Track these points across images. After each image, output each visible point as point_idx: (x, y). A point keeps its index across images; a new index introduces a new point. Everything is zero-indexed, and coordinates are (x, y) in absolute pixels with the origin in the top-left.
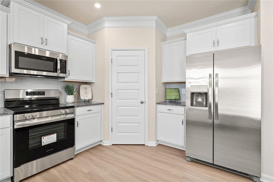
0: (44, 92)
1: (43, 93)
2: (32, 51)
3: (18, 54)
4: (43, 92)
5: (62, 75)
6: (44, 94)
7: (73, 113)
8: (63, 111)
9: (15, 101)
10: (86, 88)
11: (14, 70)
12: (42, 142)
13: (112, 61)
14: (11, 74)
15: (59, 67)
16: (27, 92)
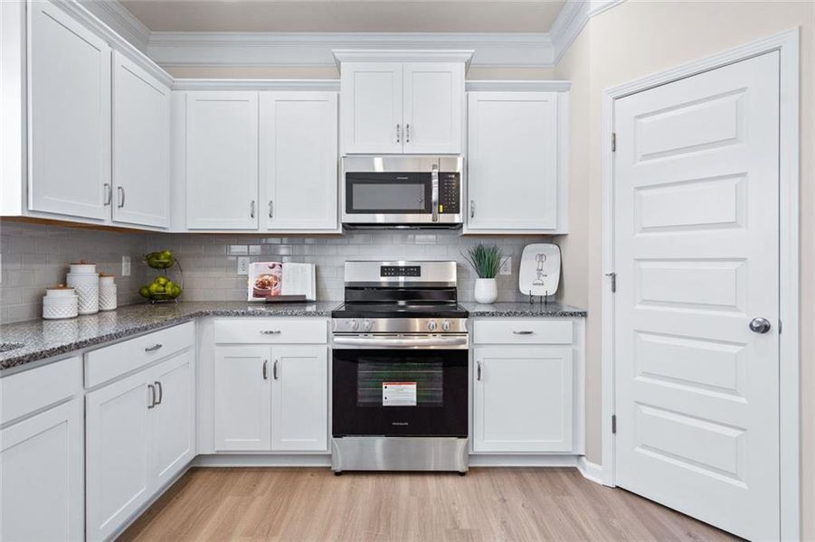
0: (419, 268)
1: (416, 271)
2: (373, 167)
3: (353, 179)
4: (414, 267)
5: (449, 218)
6: (418, 274)
7: (466, 333)
9: (362, 289)
10: (541, 255)
11: (348, 218)
12: (384, 396)
13: (614, 142)
14: (345, 226)
15: (435, 196)
16: (383, 268)
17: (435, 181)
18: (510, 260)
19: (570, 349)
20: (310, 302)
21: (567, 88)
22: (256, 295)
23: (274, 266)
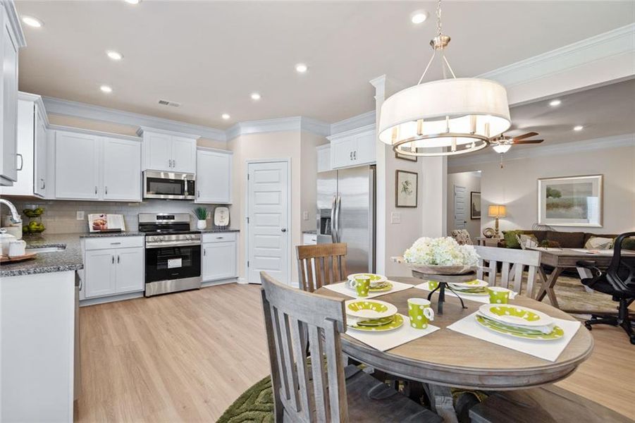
1: (173, 217)
2: (160, 175)
3: (149, 180)
5: (190, 197)
6: (174, 219)
7: (199, 239)
8: (193, 236)
10: (222, 211)
11: (147, 196)
12: (168, 265)
13: (248, 177)
14: (144, 199)
15: (186, 188)
16: (157, 216)
17: (186, 183)
18: (210, 213)
19: (233, 243)
20: (124, 231)
21: (232, 154)
22: (94, 229)
23: (102, 216)
